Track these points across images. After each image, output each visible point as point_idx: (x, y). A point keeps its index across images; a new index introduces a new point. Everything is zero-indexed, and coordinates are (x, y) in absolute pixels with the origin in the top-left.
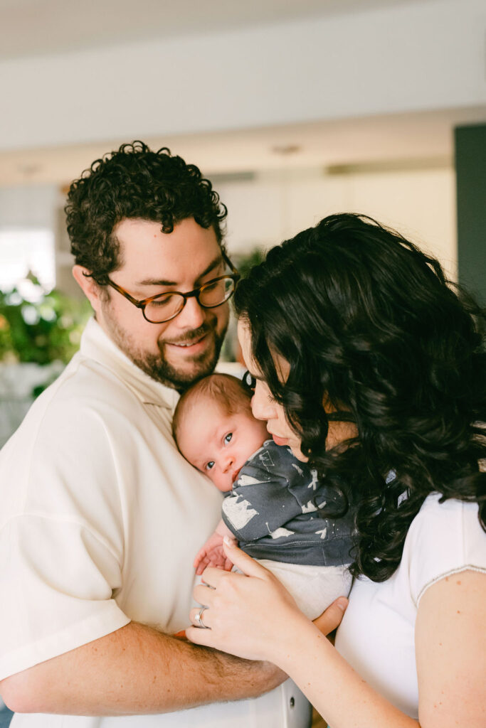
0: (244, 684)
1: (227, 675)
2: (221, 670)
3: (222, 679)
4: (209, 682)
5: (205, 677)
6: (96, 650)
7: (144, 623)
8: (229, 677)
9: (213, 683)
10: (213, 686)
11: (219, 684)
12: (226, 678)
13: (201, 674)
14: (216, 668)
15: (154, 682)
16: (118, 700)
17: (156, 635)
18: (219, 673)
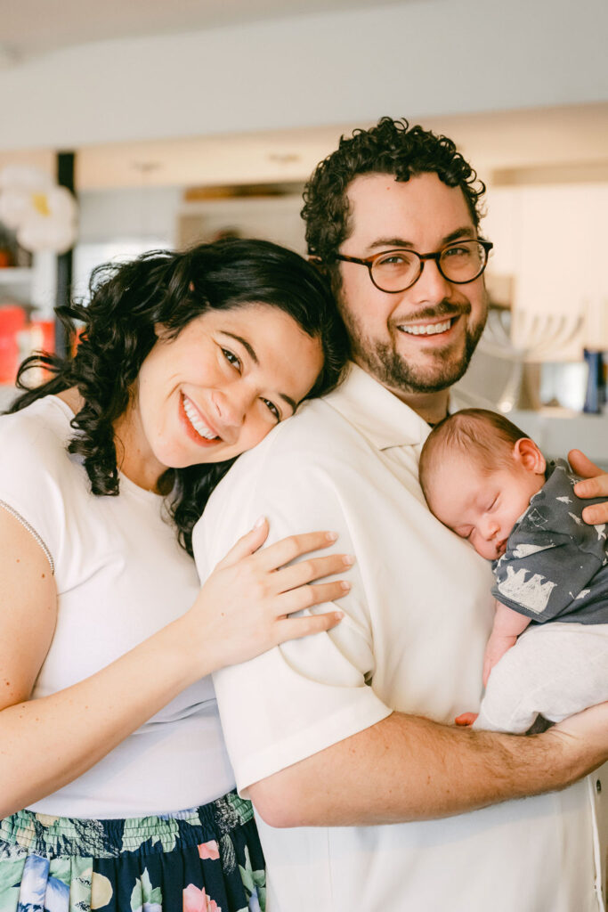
0: (540, 775)
1: (517, 767)
2: (510, 761)
3: (512, 771)
4: (496, 777)
5: (491, 771)
6: (354, 751)
7: (410, 713)
8: (520, 769)
9: (502, 777)
10: (502, 781)
11: (509, 777)
12: (517, 770)
13: (486, 768)
14: (503, 759)
15: (428, 783)
16: (389, 808)
17: (425, 727)
18: (508, 764)
